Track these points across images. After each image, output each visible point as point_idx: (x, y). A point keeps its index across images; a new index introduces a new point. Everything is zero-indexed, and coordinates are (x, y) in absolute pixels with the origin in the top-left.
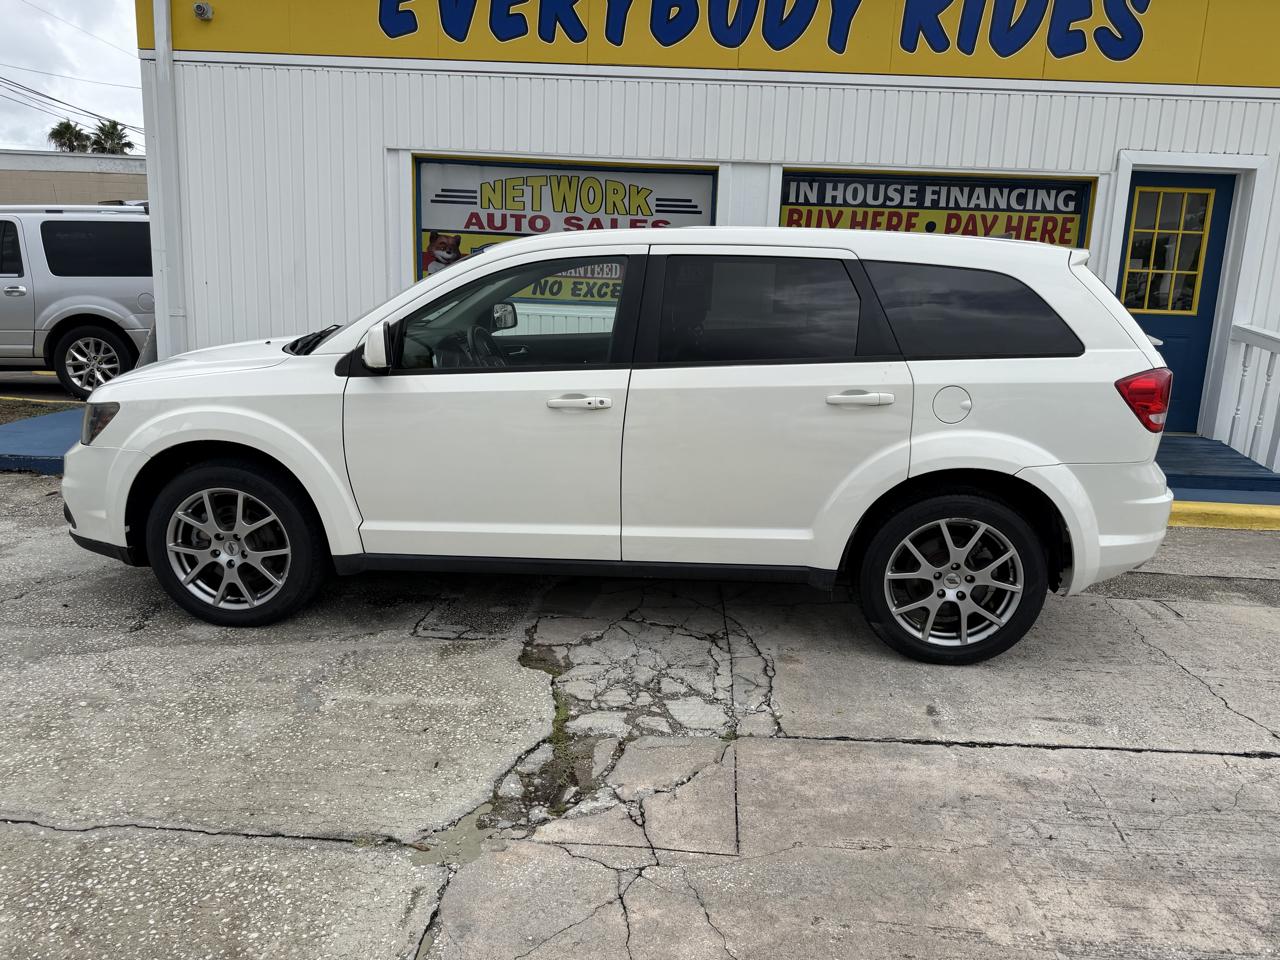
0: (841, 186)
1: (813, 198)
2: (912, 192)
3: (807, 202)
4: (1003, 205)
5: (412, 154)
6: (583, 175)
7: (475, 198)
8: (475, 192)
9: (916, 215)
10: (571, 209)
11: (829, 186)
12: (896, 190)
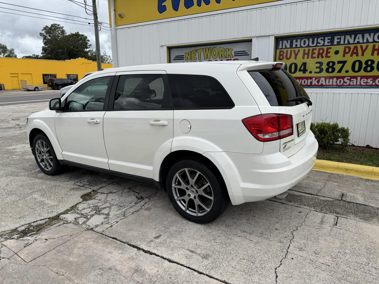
0: (299, 40)
1: (288, 46)
2: (328, 39)
3: (286, 48)
4: (371, 40)
5: (167, 47)
6: (212, 47)
7: (184, 57)
8: (184, 56)
9: (330, 48)
10: (209, 58)
11: (294, 41)
12: (321, 39)
